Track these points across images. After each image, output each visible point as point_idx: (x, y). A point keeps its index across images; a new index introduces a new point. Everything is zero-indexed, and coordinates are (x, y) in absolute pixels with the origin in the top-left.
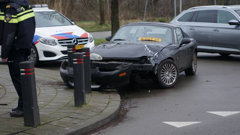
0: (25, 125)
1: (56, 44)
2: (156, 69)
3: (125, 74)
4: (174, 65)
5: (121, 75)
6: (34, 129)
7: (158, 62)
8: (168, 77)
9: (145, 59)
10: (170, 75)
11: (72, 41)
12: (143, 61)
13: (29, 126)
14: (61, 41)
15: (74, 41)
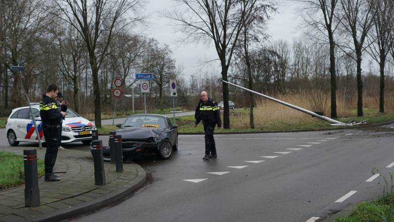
0: (96, 184)
1: (70, 131)
2: (158, 146)
3: (140, 150)
4: (170, 143)
5: (137, 150)
6: (104, 187)
7: (159, 141)
8: (166, 152)
9: (152, 139)
10: (167, 150)
11: (82, 128)
12: (150, 141)
13: (99, 185)
14: (74, 129)
15: (83, 128)
